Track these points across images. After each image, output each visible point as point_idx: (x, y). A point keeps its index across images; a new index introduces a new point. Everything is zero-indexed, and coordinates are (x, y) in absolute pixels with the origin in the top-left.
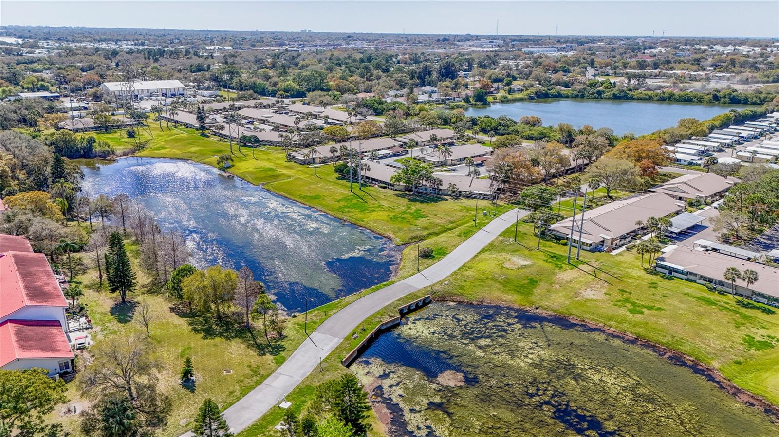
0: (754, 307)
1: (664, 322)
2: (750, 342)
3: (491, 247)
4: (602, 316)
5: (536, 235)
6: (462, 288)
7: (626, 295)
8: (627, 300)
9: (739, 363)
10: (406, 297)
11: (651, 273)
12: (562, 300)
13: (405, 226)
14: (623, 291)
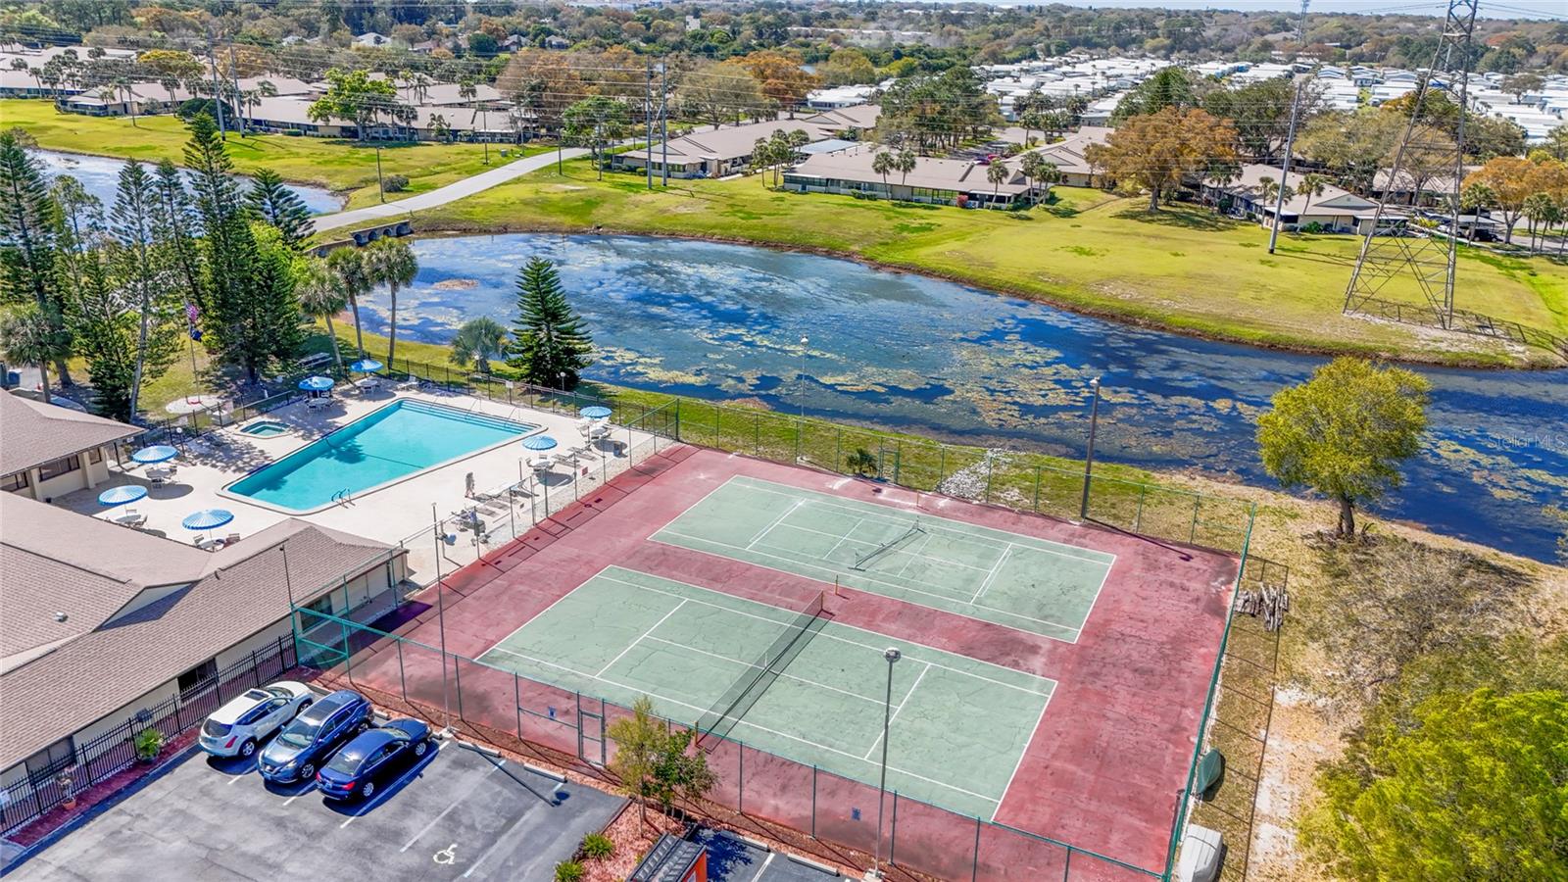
0: (915, 207)
1: (788, 222)
2: (904, 228)
3: (518, 180)
4: (700, 226)
5: (596, 169)
6: (470, 213)
7: (736, 209)
8: (740, 211)
9: (887, 244)
10: (364, 222)
11: (778, 190)
12: (640, 217)
13: (350, 168)
14: (732, 206)
